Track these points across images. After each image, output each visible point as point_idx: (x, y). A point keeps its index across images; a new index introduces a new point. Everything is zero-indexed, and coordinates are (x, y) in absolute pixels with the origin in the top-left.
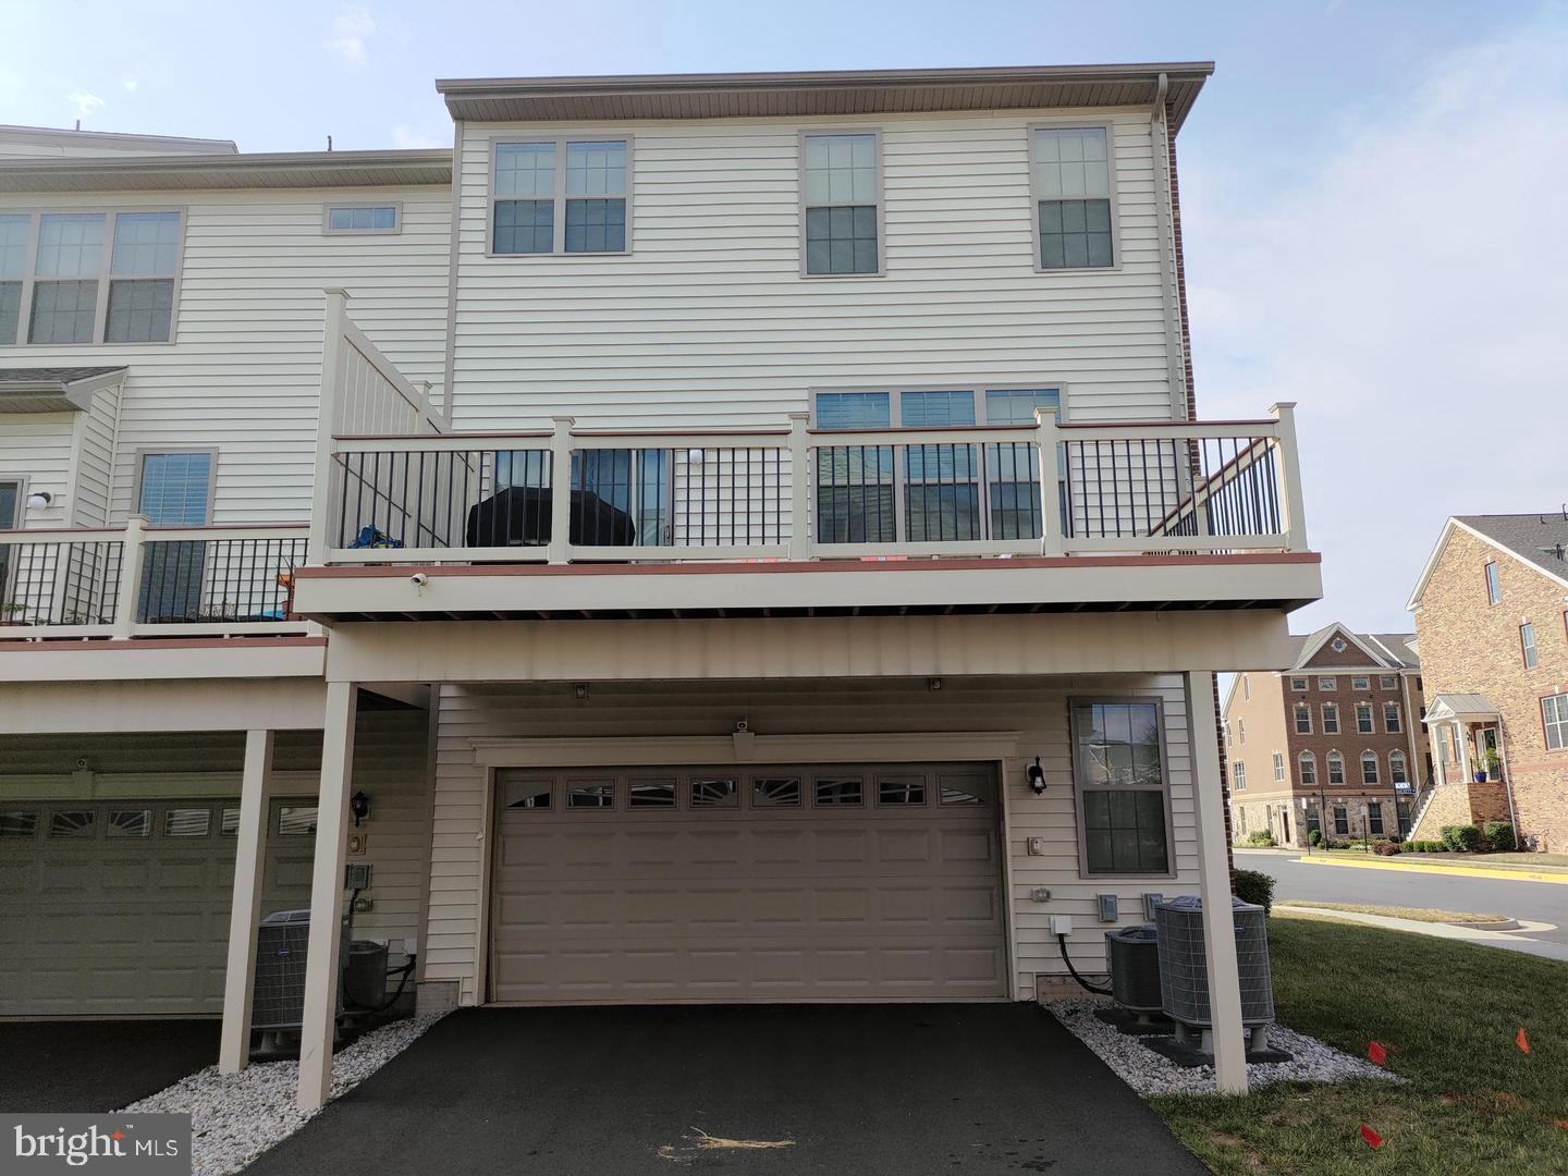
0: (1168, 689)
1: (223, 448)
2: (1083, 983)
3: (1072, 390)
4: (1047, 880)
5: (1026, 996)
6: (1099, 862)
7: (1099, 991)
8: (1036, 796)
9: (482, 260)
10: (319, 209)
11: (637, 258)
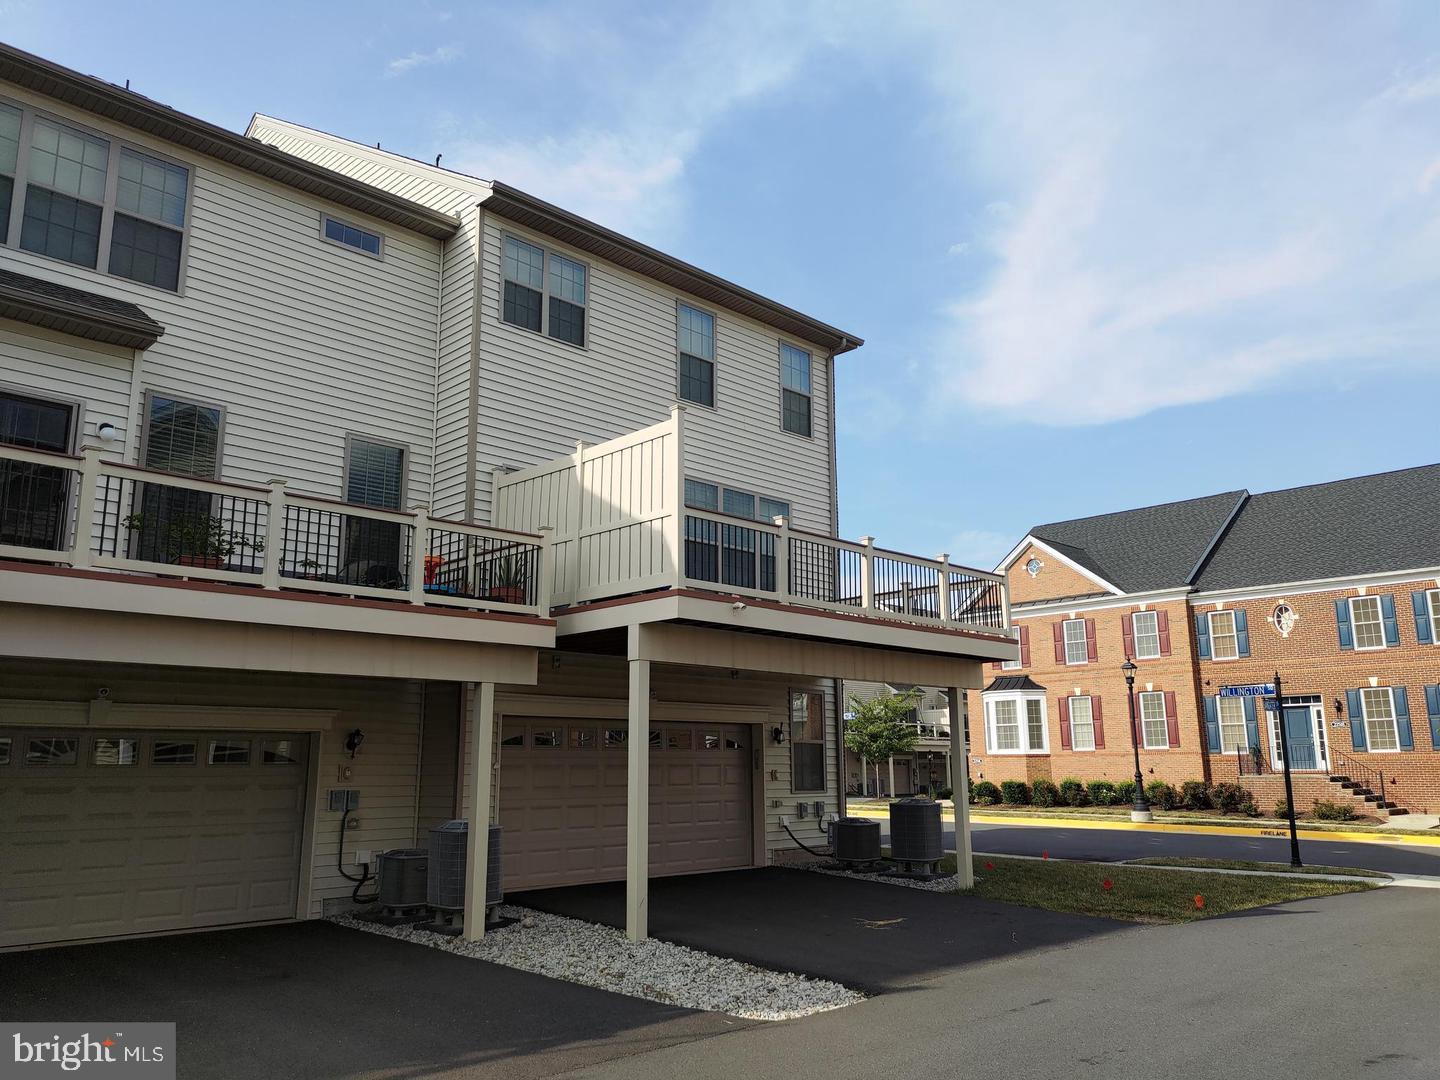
0: (827, 685)
1: (231, 408)
2: (813, 853)
3: (795, 506)
4: (779, 794)
5: (768, 863)
6: (799, 786)
7: (820, 855)
8: (776, 745)
9: (495, 323)
10: (316, 215)
11: (590, 354)
